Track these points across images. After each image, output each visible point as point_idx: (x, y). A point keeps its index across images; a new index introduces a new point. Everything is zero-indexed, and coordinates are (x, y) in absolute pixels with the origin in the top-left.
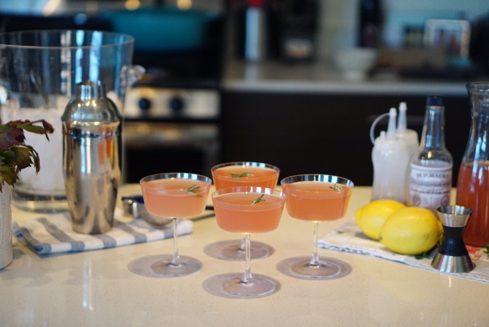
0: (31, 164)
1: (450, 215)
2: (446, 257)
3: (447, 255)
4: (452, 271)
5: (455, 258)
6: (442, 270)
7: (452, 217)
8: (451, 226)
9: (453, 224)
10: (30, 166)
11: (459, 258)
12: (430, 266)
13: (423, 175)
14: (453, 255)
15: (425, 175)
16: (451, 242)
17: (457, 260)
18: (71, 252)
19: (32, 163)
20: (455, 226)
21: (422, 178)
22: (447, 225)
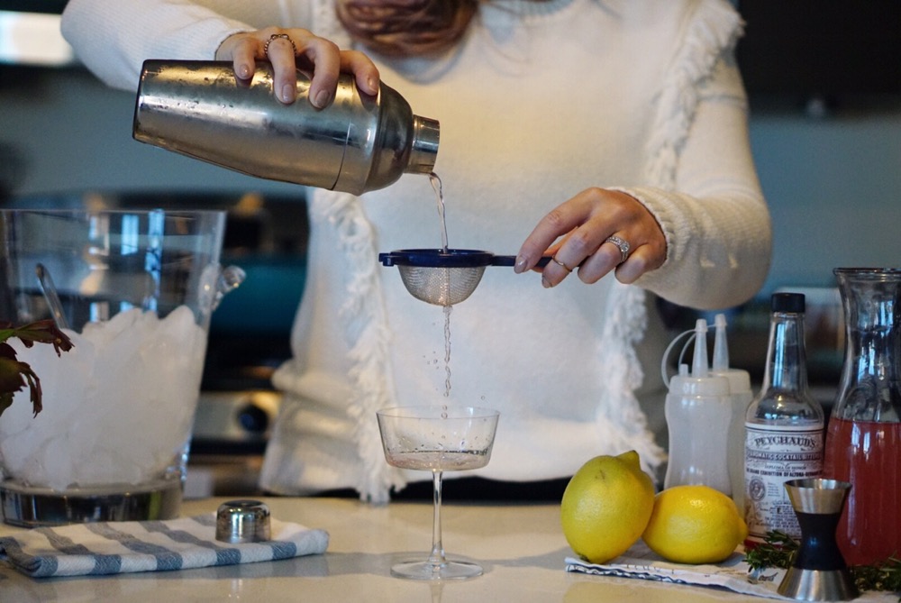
0: (22, 387)
1: (810, 490)
2: (805, 573)
3: (806, 568)
4: (818, 598)
5: (822, 573)
6: (799, 597)
7: (814, 491)
8: (812, 511)
9: (816, 506)
10: (21, 390)
11: (830, 574)
12: (775, 593)
13: (767, 441)
14: (818, 569)
15: (772, 440)
16: (813, 543)
17: (826, 578)
18: (93, 575)
19: (25, 385)
20: (820, 511)
21: (766, 446)
22: (805, 510)
